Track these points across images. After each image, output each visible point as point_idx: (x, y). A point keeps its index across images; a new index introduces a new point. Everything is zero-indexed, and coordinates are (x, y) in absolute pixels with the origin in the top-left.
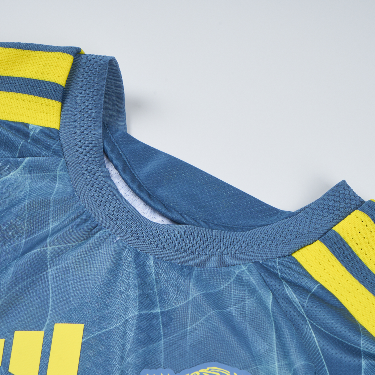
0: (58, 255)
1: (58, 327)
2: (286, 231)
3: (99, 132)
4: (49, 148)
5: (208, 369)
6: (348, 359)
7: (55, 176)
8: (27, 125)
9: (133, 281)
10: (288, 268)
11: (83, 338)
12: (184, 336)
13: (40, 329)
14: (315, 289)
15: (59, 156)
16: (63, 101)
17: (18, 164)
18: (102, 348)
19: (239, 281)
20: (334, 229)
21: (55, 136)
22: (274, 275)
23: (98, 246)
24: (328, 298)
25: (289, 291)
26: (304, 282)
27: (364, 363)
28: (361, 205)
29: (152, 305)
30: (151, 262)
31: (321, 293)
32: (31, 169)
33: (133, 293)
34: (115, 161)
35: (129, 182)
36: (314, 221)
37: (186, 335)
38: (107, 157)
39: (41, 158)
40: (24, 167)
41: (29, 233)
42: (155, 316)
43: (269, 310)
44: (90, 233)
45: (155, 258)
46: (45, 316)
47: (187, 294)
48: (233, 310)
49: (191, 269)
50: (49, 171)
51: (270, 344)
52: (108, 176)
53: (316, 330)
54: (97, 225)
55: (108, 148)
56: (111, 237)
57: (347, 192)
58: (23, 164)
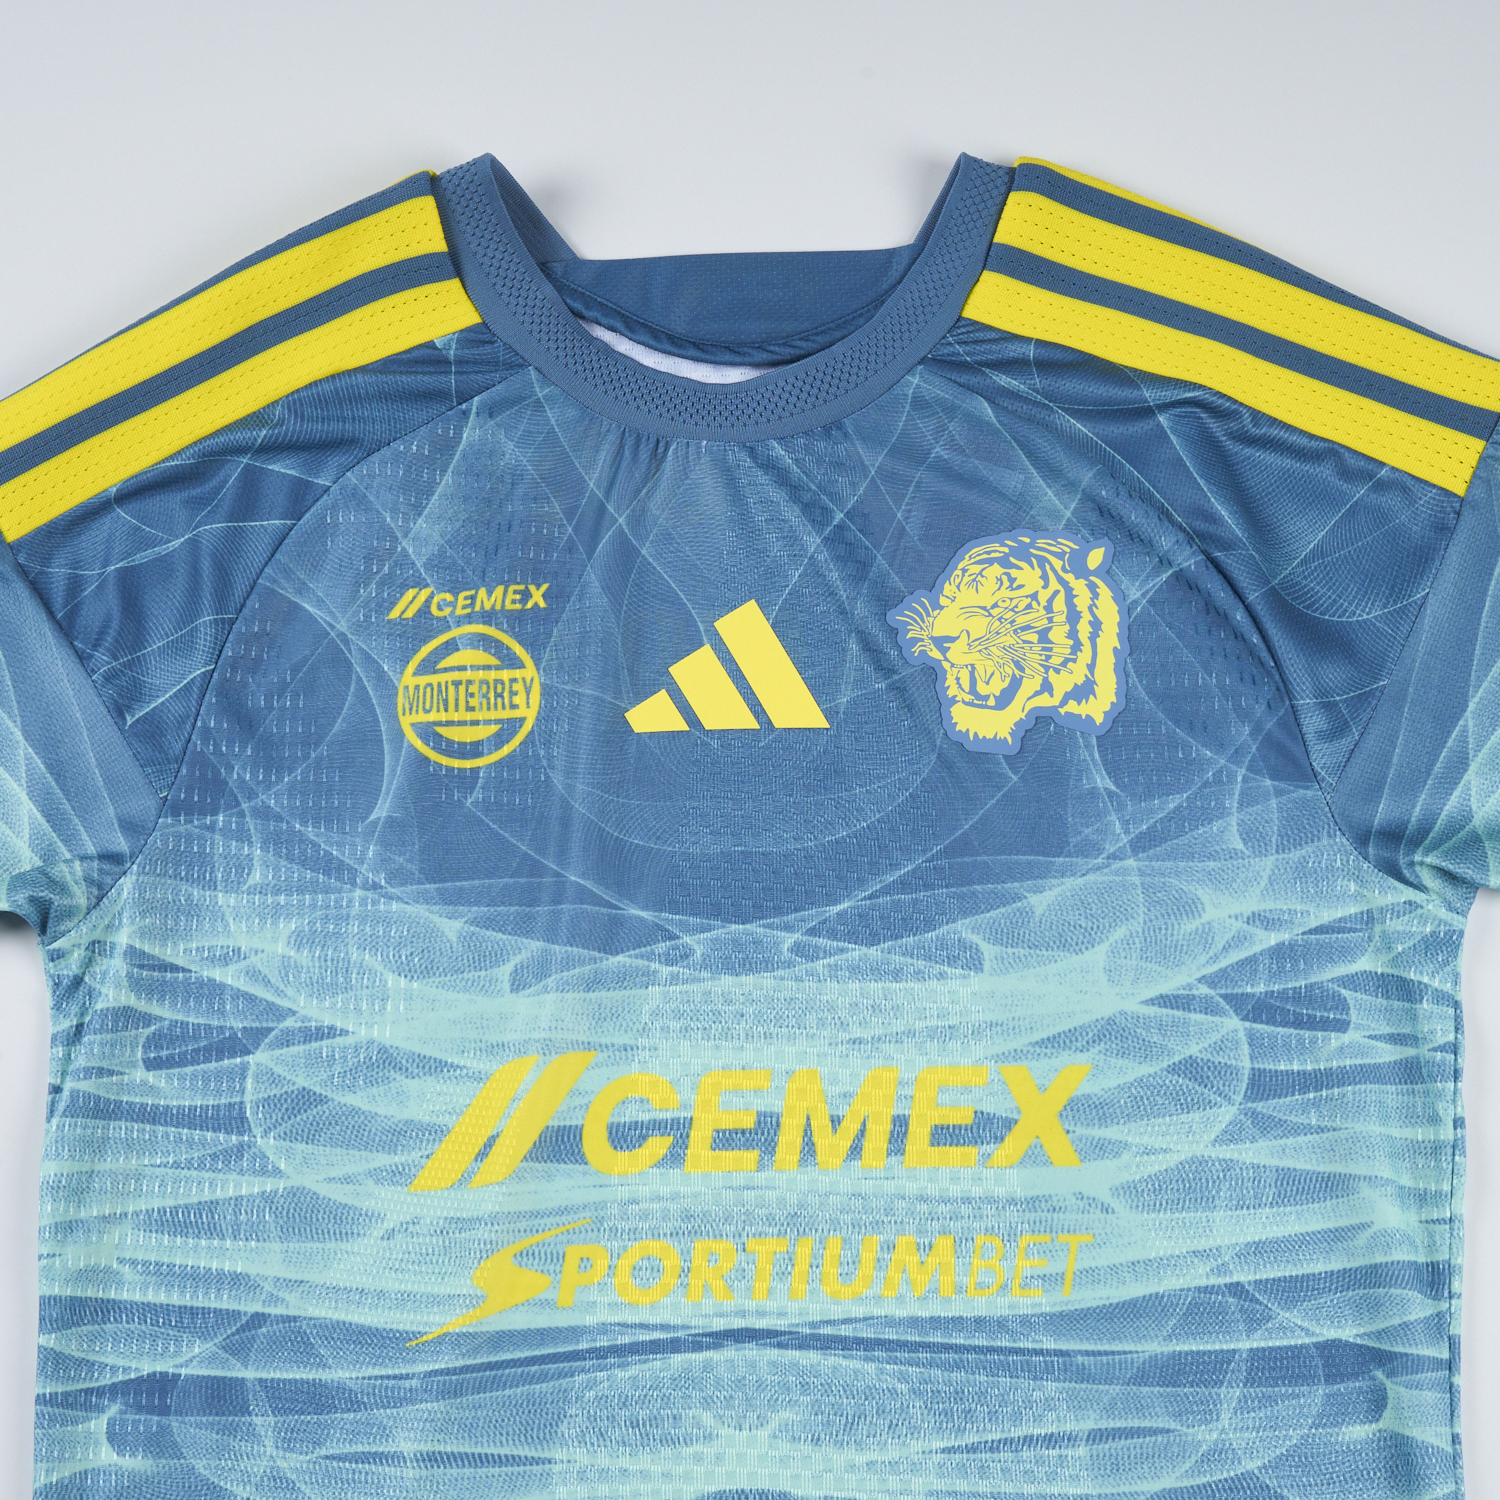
0: (638, 520)
1: (721, 625)
2: (931, 285)
3: (548, 289)
4: (493, 364)
5: (967, 557)
6: (1139, 427)
7: (538, 401)
8: (431, 345)
9: (777, 495)
10: (975, 342)
11: (768, 620)
12: (902, 532)
13: (701, 645)
14: (1031, 352)
15: (521, 366)
16: (458, 272)
17: (466, 414)
18: (801, 617)
19: (920, 403)
20: (996, 240)
21: (486, 337)
22: (963, 366)
23: (684, 472)
24: (1059, 355)
25: (1003, 380)
26: (1013, 350)
27: (1161, 419)
28: (1012, 180)
29: (827, 512)
30: (778, 450)
31: (1045, 353)
32: (491, 411)
33: (792, 514)
34: (603, 322)
35: (652, 342)
36: (960, 246)
37: (904, 528)
38: (583, 317)
39: (498, 387)
40: (478, 414)
41: (570, 513)
42: (840, 527)
43: (991, 425)
44: (657, 458)
45: (781, 439)
46: (689, 622)
47: (864, 469)
48: (938, 450)
49: (840, 427)
50: (524, 399)
51: (1024, 470)
52: (607, 350)
53: (1074, 413)
54: (658, 442)
55: (578, 306)
56: (692, 450)
57: (981, 172)
58: (474, 410)
